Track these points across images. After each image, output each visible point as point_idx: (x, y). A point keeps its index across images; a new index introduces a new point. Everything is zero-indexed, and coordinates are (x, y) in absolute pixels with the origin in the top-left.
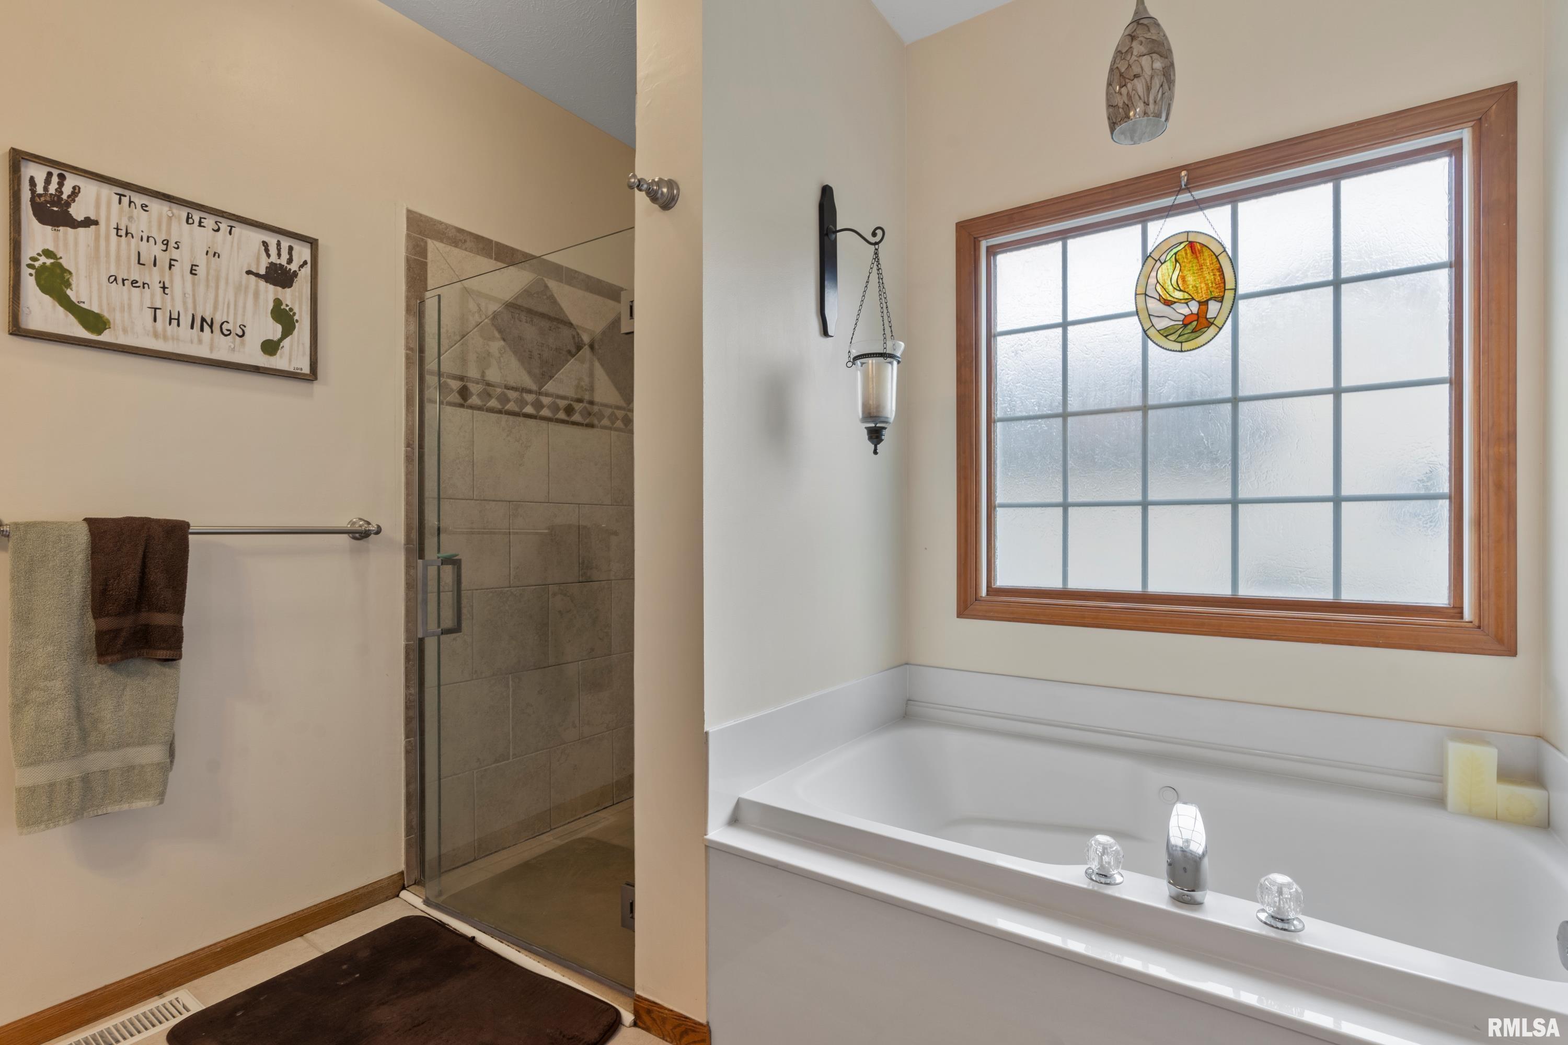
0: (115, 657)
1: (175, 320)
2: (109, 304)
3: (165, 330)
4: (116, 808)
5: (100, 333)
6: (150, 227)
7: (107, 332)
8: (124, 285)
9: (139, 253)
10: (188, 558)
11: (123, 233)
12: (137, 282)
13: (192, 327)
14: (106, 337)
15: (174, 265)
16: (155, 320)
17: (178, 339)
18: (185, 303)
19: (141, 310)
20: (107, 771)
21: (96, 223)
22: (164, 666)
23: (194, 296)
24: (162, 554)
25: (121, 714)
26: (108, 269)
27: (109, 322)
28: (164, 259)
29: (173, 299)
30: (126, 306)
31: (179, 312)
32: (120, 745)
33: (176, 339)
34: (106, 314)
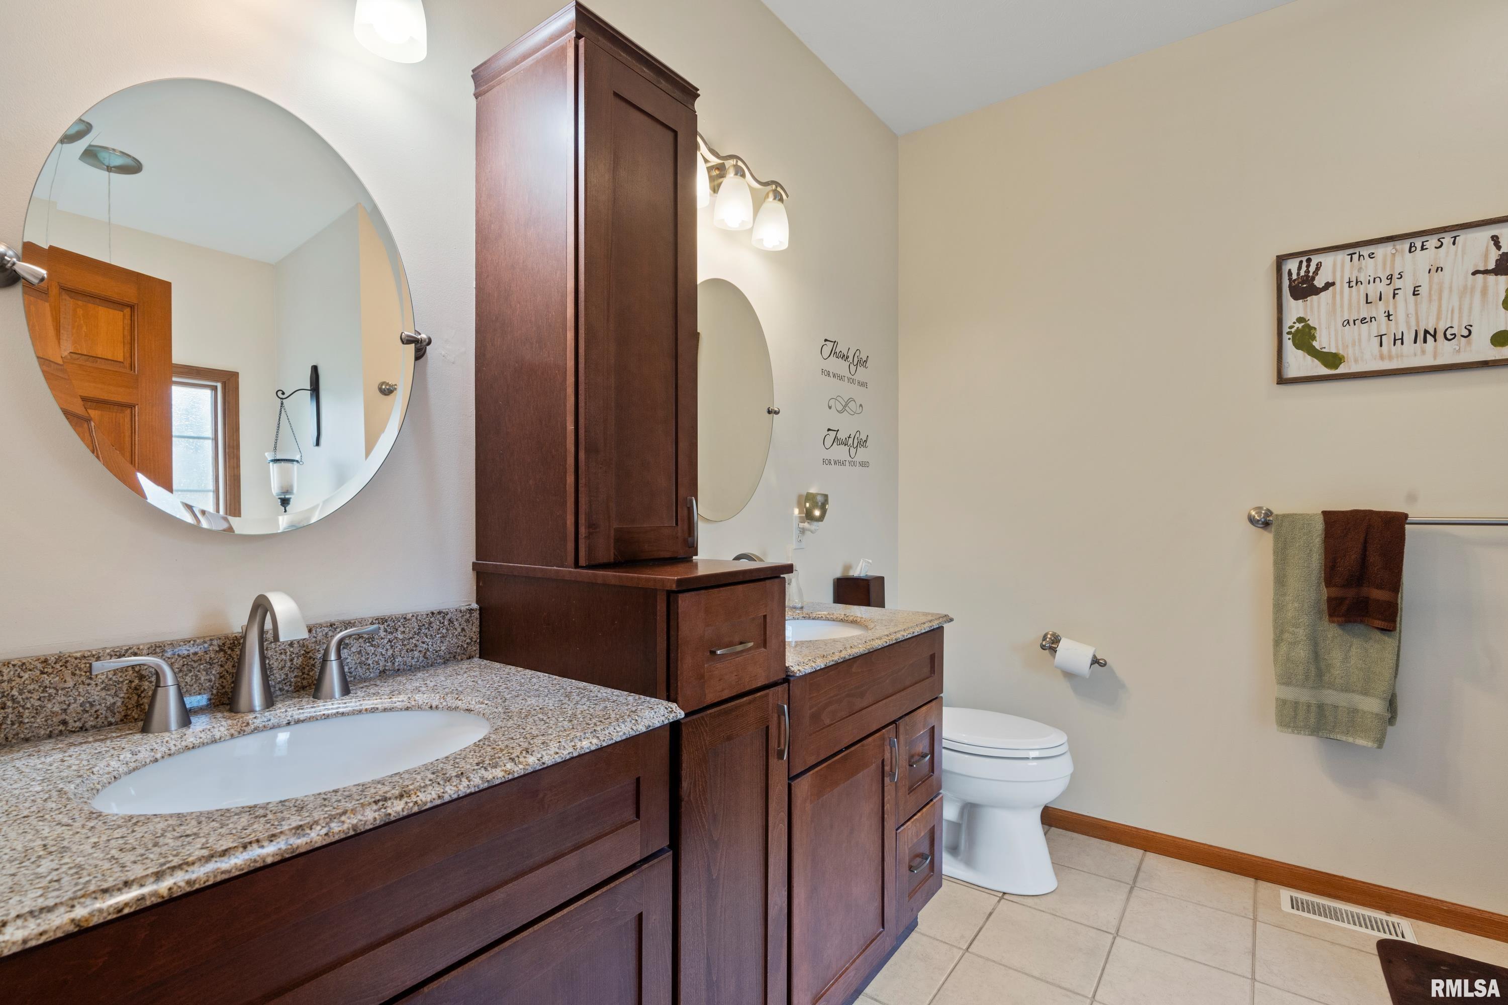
0: (1340, 619)
1: (1399, 340)
2: (1343, 343)
3: (1390, 351)
4: (1344, 738)
5: (1336, 367)
6: (1376, 270)
7: (1342, 365)
8: (1355, 324)
9: (1367, 295)
10: (1404, 545)
11: (1353, 284)
12: (1365, 318)
13: (1415, 342)
14: (1342, 370)
15: (1397, 294)
16: (1381, 345)
17: (1402, 356)
18: (1408, 323)
19: (1369, 340)
20: (1338, 707)
21: (1333, 284)
22: (1384, 634)
23: (1417, 314)
24: (1380, 540)
25: (1348, 665)
26: (1342, 316)
27: (1344, 357)
28: (1388, 291)
29: (1397, 323)
30: (1357, 340)
31: (1402, 332)
32: (1346, 689)
33: (1400, 356)
34: (1341, 352)
